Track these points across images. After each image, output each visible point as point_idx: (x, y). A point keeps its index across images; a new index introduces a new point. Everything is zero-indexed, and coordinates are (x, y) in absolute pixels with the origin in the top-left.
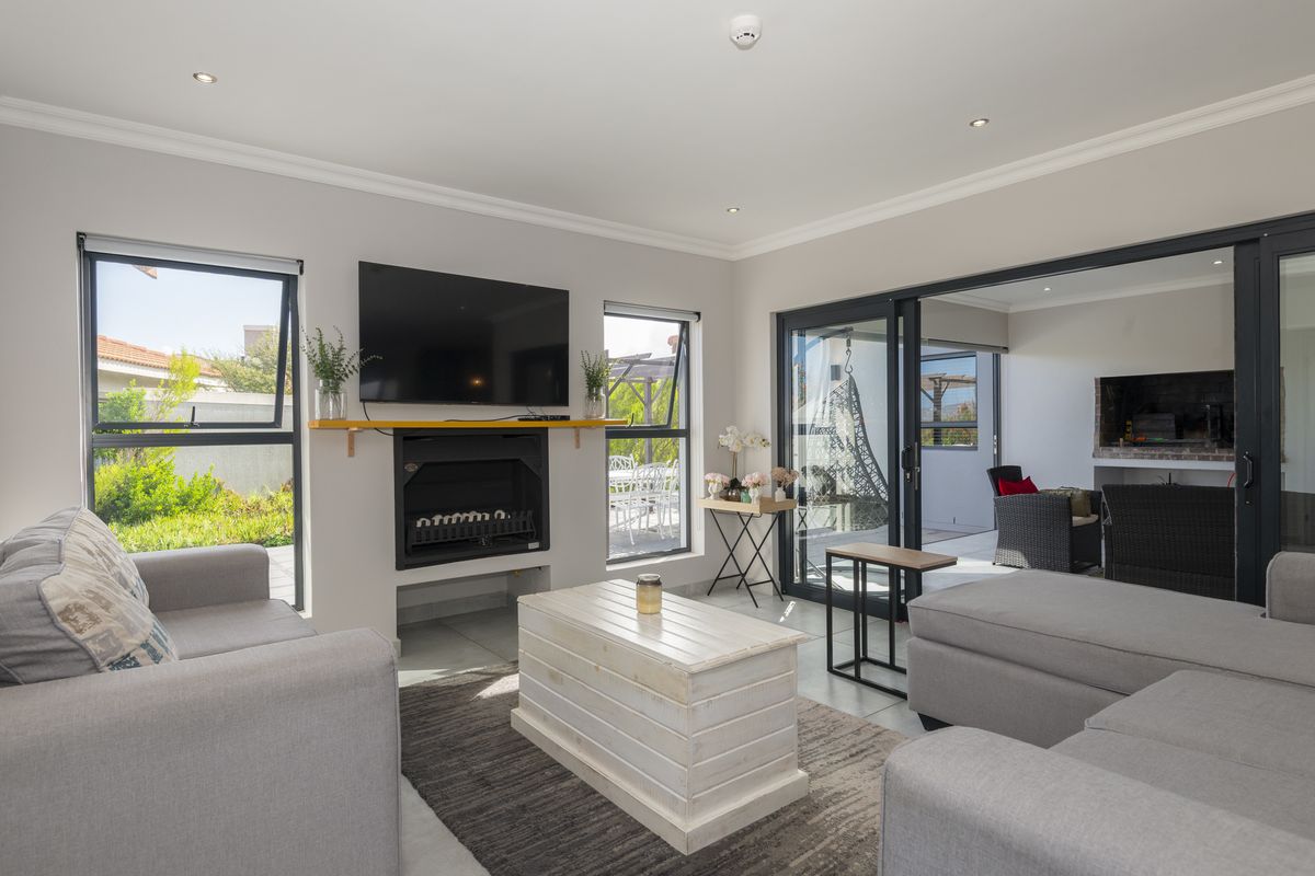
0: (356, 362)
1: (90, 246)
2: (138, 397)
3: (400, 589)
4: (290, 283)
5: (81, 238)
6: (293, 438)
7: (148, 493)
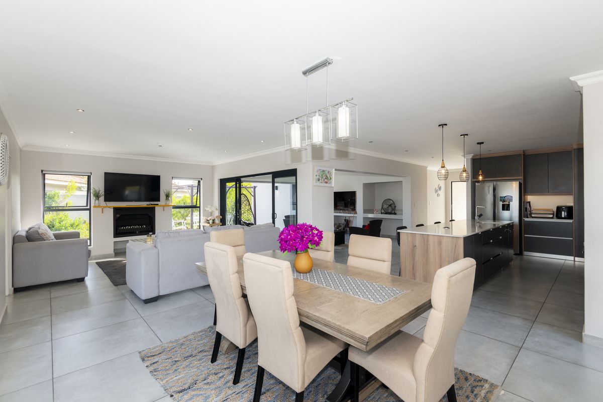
0: (103, 193)
1: (44, 172)
2: (58, 193)
3: (114, 242)
4: (89, 177)
5: (42, 171)
6: (90, 210)
7: (60, 223)
